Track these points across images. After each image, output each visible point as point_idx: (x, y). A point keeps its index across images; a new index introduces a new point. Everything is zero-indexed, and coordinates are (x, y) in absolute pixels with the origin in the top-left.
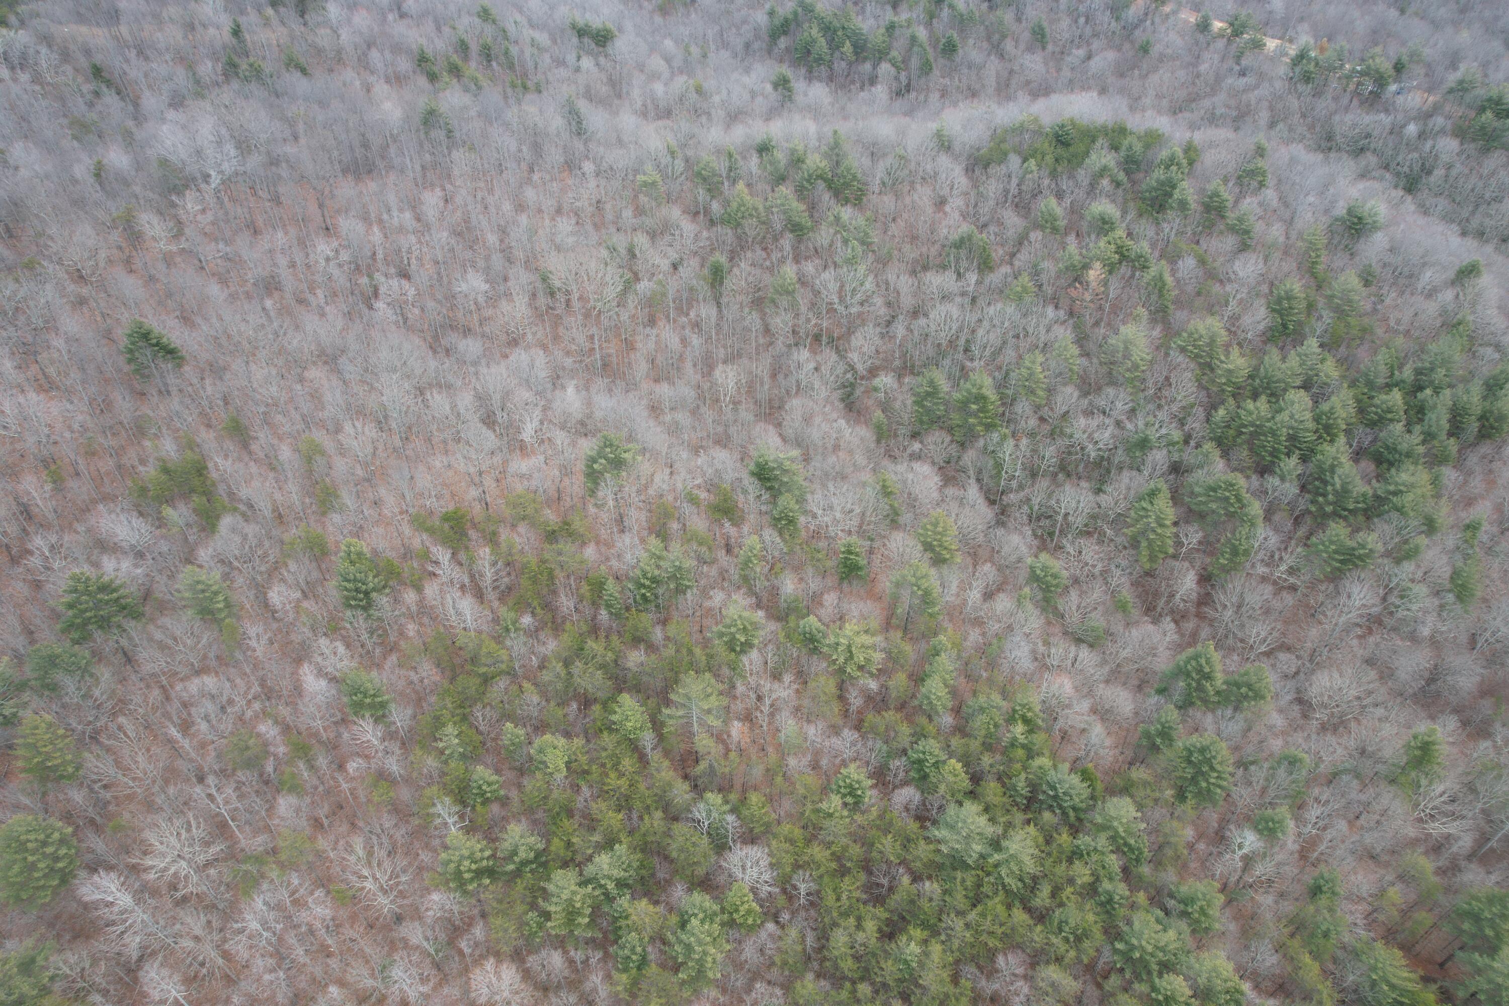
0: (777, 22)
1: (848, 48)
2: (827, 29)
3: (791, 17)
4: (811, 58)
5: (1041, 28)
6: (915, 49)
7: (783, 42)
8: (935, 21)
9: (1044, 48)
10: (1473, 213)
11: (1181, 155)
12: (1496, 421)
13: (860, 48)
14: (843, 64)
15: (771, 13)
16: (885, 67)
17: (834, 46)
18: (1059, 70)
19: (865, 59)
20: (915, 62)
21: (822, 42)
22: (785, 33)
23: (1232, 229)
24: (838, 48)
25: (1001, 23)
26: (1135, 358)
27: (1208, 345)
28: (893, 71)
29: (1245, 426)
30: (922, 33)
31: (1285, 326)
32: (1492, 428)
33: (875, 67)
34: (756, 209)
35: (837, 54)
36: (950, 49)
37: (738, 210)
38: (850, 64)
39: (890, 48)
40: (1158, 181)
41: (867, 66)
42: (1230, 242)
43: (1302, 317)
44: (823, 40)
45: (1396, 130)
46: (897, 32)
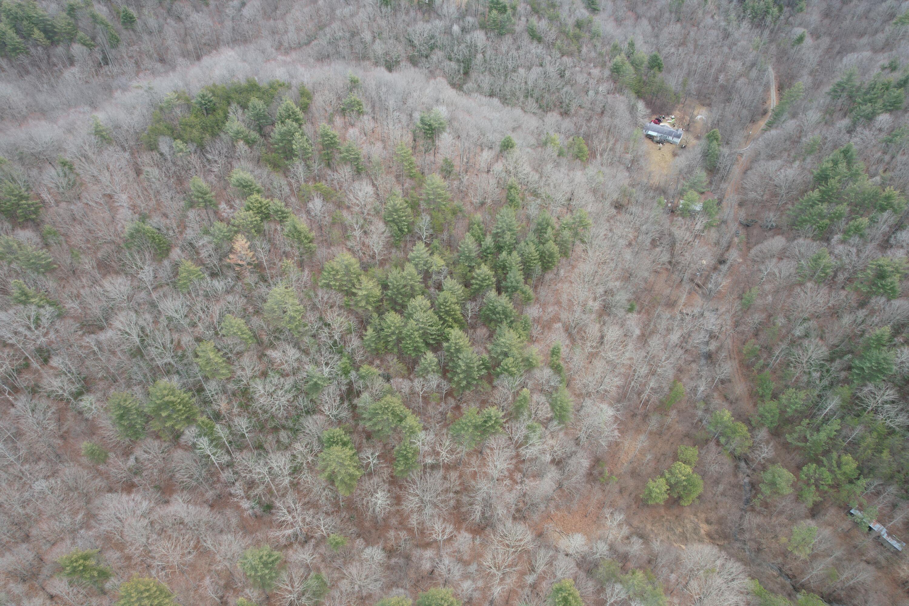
2: (14, 20)
10: (505, 81)
11: (294, 106)
12: (549, 257)
14: (40, 50)
16: (77, 47)
17: (25, 34)
18: (222, 22)
19: (58, 42)
21: (12, 33)
23: (345, 161)
24: (29, 36)
26: (290, 313)
27: (345, 275)
28: (85, 49)
29: (389, 336)
31: (401, 230)
32: (549, 262)
33: (68, 48)
35: (30, 42)
38: (46, 48)
39: (76, 28)
40: (281, 134)
41: (62, 48)
42: (346, 171)
43: (411, 219)
44: (12, 31)
45: (448, 31)
46: (79, 13)
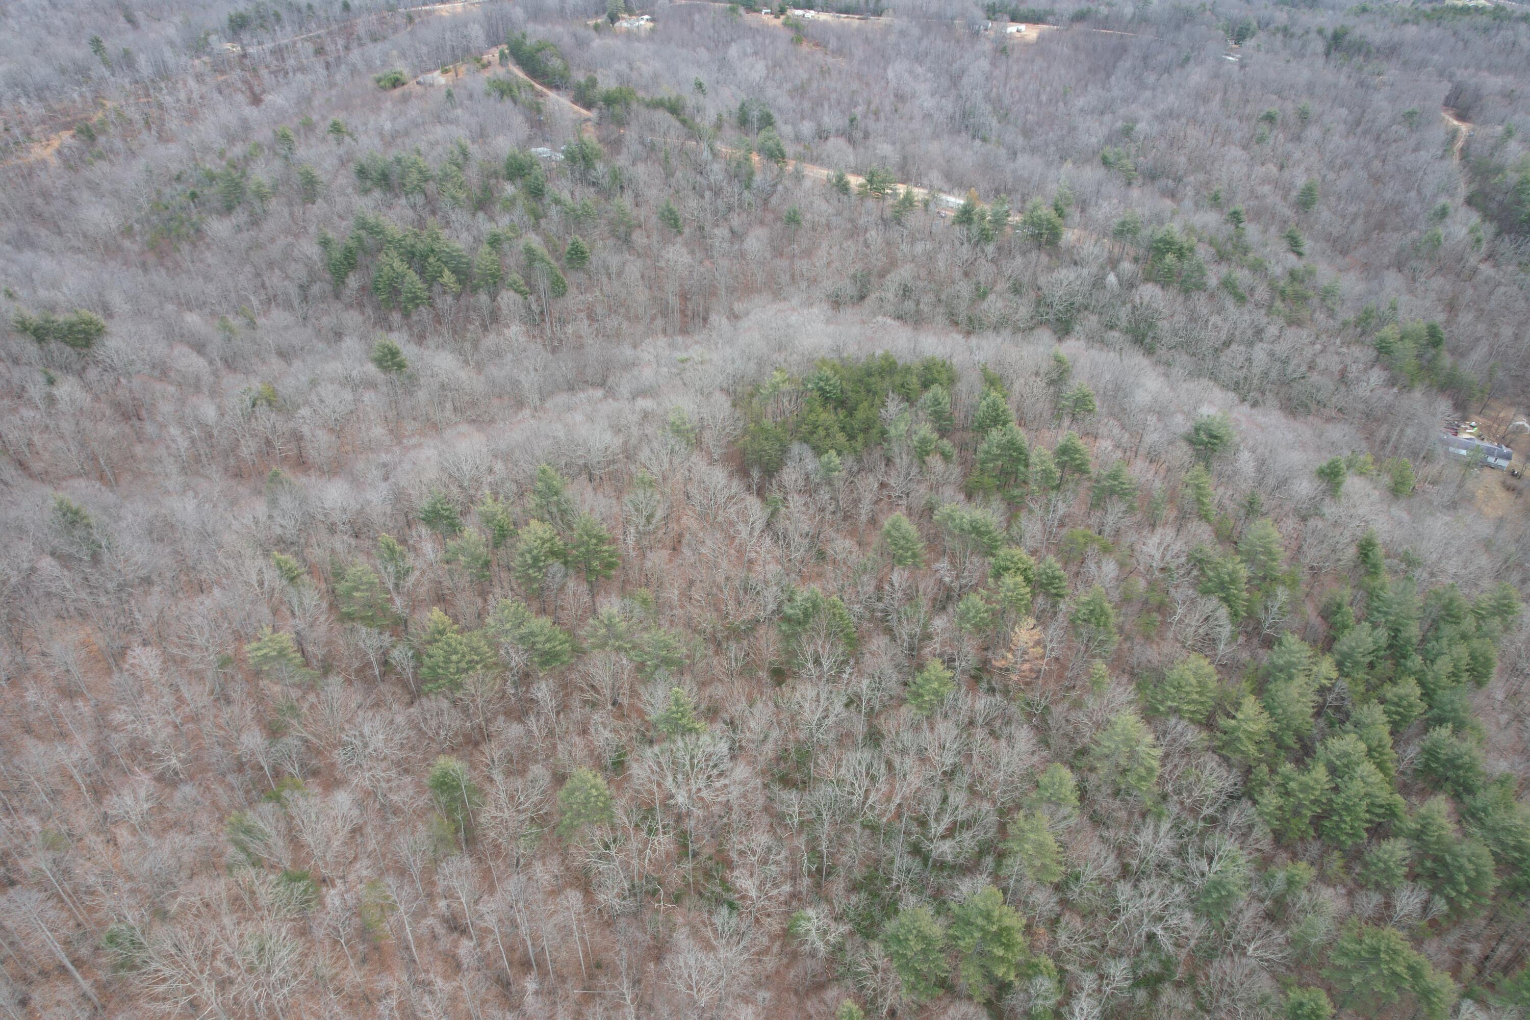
0: (337, 255)
1: (448, 277)
2: (411, 256)
3: (352, 244)
4: (402, 298)
5: (671, 212)
6: (536, 264)
7: (353, 281)
8: (543, 222)
9: (680, 233)
13: (463, 274)
14: (449, 299)
15: (325, 243)
16: (508, 299)
17: (431, 280)
19: (475, 289)
20: (543, 284)
21: (412, 276)
22: (352, 266)
24: (434, 279)
25: (623, 213)
28: (518, 298)
30: (535, 241)
33: (493, 298)
34: (475, 650)
35: (436, 289)
36: (577, 257)
37: (447, 661)
38: (457, 297)
39: (503, 270)
41: (483, 298)
44: (411, 273)
46: (505, 246)
